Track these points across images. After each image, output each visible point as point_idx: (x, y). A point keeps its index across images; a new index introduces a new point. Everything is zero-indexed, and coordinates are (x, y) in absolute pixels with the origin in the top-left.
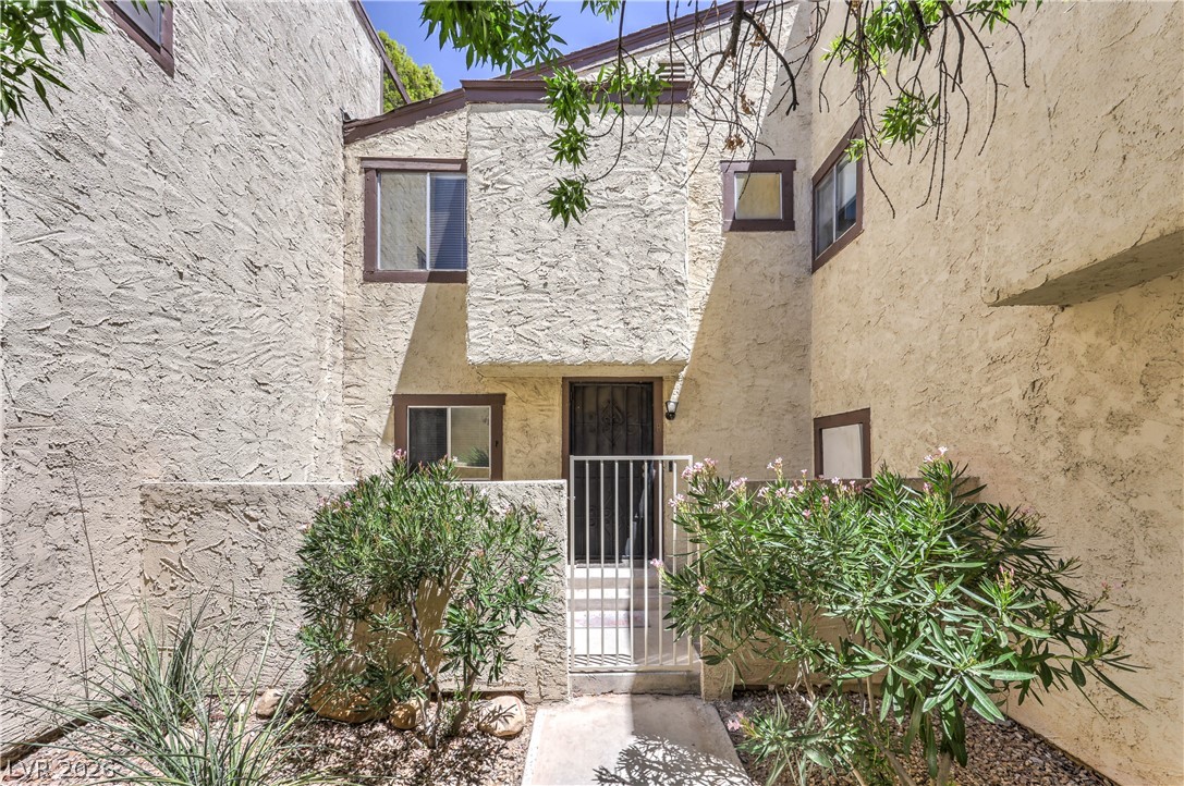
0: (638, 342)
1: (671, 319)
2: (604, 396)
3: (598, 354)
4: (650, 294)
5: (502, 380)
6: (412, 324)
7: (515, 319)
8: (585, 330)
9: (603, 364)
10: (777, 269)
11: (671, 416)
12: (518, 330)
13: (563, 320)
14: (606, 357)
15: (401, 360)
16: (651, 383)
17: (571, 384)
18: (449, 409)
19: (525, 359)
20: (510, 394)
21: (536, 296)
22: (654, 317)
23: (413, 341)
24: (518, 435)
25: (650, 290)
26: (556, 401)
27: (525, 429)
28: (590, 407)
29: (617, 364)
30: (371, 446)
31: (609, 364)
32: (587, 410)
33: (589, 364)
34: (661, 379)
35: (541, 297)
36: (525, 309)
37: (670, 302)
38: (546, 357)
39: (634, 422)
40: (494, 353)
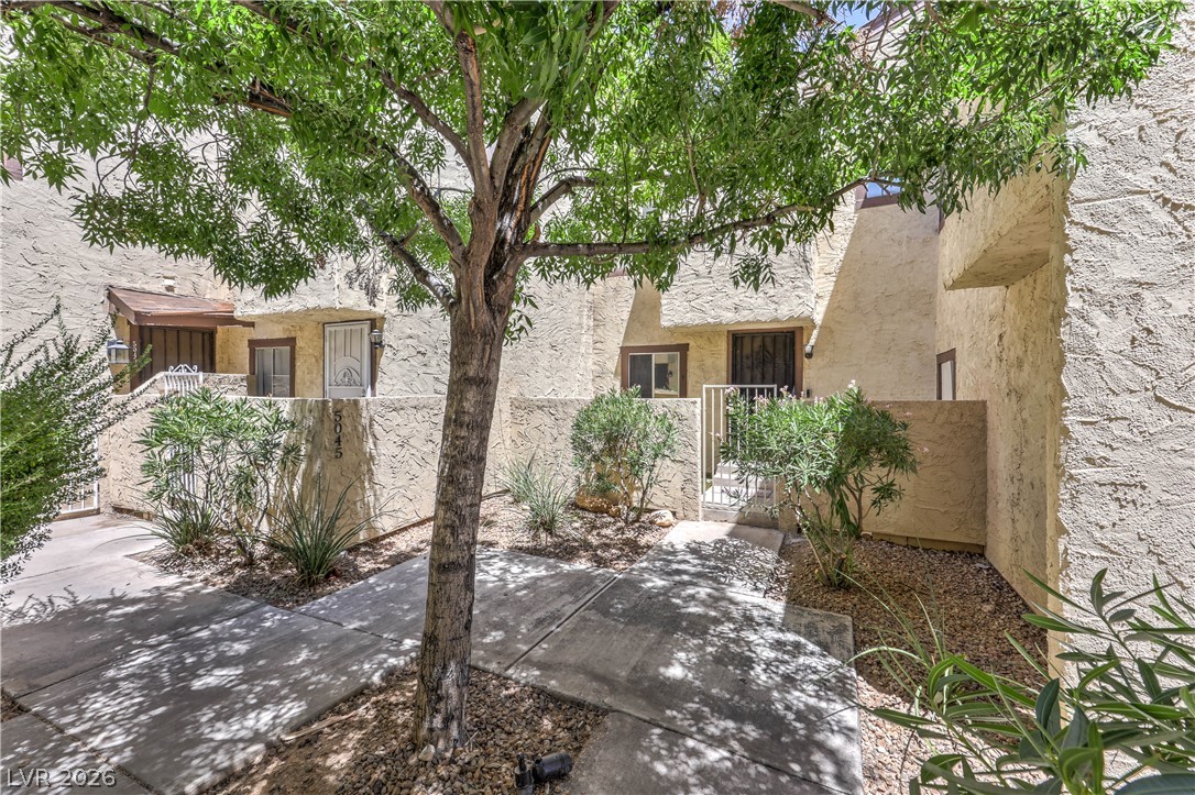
0: (774, 306)
1: (799, 287)
2: (758, 342)
3: (745, 316)
4: (783, 271)
5: (687, 335)
6: (631, 301)
7: (690, 296)
8: (736, 300)
9: (748, 322)
10: (905, 233)
11: (809, 356)
12: (692, 303)
13: (721, 295)
14: (751, 318)
15: (625, 325)
16: (793, 332)
17: (733, 335)
18: (654, 355)
19: (696, 322)
20: (692, 343)
21: (704, 280)
22: (786, 287)
23: (632, 312)
24: (697, 371)
25: (784, 268)
26: (723, 347)
27: (701, 367)
28: (747, 351)
29: (759, 322)
30: (608, 379)
31: (753, 322)
32: (744, 353)
33: (739, 323)
34: (802, 328)
35: (707, 280)
36: (697, 289)
37: (799, 275)
38: (710, 320)
39: (780, 361)
40: (677, 320)
